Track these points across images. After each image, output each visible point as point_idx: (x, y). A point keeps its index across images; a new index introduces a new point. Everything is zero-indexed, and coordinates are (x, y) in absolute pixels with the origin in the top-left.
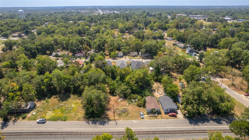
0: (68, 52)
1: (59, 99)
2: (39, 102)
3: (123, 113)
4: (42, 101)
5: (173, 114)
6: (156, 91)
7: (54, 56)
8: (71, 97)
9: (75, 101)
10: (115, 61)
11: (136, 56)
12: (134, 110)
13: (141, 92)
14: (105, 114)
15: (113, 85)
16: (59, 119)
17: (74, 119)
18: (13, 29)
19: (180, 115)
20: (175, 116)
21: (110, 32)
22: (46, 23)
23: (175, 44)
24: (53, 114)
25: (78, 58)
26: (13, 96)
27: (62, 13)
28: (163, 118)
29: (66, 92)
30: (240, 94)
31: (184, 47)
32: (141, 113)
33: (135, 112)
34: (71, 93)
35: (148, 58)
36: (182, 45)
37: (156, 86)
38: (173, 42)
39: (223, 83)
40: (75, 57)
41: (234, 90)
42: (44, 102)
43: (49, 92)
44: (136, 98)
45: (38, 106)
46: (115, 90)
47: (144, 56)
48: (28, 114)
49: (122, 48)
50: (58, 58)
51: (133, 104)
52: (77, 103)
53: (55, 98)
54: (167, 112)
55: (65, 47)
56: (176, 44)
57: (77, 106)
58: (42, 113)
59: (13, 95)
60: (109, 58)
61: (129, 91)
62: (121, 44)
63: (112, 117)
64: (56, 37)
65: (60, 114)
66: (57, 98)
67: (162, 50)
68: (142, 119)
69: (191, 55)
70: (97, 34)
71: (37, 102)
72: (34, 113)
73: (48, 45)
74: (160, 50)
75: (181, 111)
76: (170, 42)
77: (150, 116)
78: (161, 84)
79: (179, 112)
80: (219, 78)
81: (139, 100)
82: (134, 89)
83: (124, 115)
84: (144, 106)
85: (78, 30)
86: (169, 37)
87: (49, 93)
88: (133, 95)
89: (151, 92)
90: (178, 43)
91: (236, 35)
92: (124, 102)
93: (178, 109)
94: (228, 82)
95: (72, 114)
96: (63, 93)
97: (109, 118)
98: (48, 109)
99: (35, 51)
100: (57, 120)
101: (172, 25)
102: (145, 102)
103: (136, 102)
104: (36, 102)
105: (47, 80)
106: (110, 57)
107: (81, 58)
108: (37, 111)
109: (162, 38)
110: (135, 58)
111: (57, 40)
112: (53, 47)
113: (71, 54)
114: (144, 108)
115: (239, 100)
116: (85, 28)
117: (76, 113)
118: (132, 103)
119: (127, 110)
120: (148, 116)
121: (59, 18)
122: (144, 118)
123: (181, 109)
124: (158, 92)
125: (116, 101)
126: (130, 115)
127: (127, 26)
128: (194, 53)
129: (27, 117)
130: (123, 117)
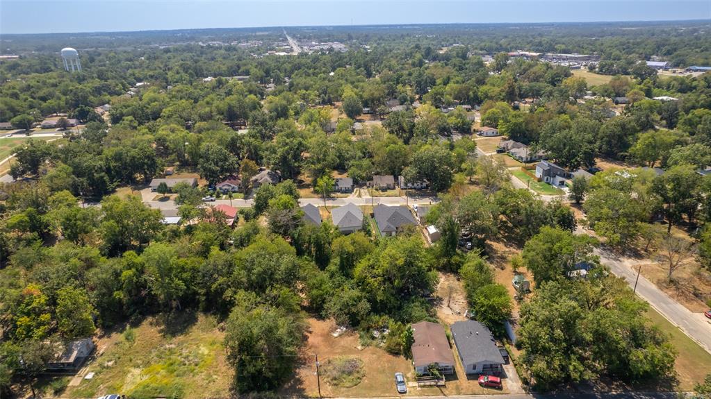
0: (196, 175)
1: (162, 327)
2: (105, 339)
3: (345, 376)
4: (114, 335)
5: (491, 378)
6: (445, 302)
7: (154, 190)
8: (199, 323)
9: (208, 336)
10: (329, 203)
11: (389, 189)
12: (379, 366)
13: (400, 308)
14: (294, 377)
15: (319, 287)
16: (160, 393)
17: (203, 393)
18: (44, 105)
19: (512, 383)
20: (496, 386)
21: (317, 116)
22: (138, 84)
23: (504, 148)
24: (146, 379)
25: (224, 196)
26: (30, 326)
27: (184, 50)
28: (463, 391)
29: (186, 307)
30: (691, 313)
31: (531, 158)
32: (398, 377)
33: (380, 373)
34: (200, 310)
35: (424, 195)
36: (524, 152)
37: (446, 287)
38: (497, 142)
39: (643, 275)
40: (214, 193)
41: (673, 298)
42: (120, 337)
43: (135, 307)
44: (384, 327)
45: (101, 352)
46: (323, 301)
47: (415, 188)
48: (72, 379)
49: (350, 164)
50: (166, 195)
51: (377, 346)
52: (213, 343)
53: (151, 324)
54: (475, 371)
55: (188, 160)
56: (508, 150)
57: (215, 350)
58: (111, 374)
59: (29, 322)
60: (313, 195)
61: (365, 305)
62: (347, 151)
63: (313, 387)
64: (164, 132)
65: (165, 377)
66: (158, 324)
67: (466, 169)
68: (400, 395)
69: (549, 184)
70: (281, 121)
71: (100, 337)
72: (88, 373)
73: (140, 159)
74: (461, 170)
75: (515, 370)
76: (491, 142)
77: (424, 386)
78: (458, 280)
79: (508, 371)
80: (630, 257)
81: (392, 334)
82: (379, 299)
83: (347, 381)
84: (408, 353)
85: (226, 107)
86: (486, 125)
87: (134, 311)
88: (375, 318)
89: (428, 305)
90: (513, 147)
91: (682, 121)
92: (351, 338)
93: (507, 362)
94: (658, 271)
95: (199, 379)
96: (177, 308)
97: (304, 389)
98: (131, 360)
99: (102, 177)
100: (153, 397)
101: (497, 90)
102: (410, 340)
103: (383, 337)
104: (98, 340)
105: (130, 272)
106: (316, 192)
107: (234, 195)
108: (99, 368)
109: (465, 129)
110: (386, 193)
111: (165, 140)
112: (155, 163)
113: (203, 183)
114: (407, 359)
115: (690, 331)
116: (247, 101)
117: (210, 375)
118: (375, 342)
119: (356, 367)
120: (417, 385)
121: (174, 70)
122: (405, 392)
123: (515, 362)
124: (449, 306)
125: (327, 336)
126: (365, 381)
127: (366, 95)
128: (559, 179)
129: (68, 389)
130: (345, 389)
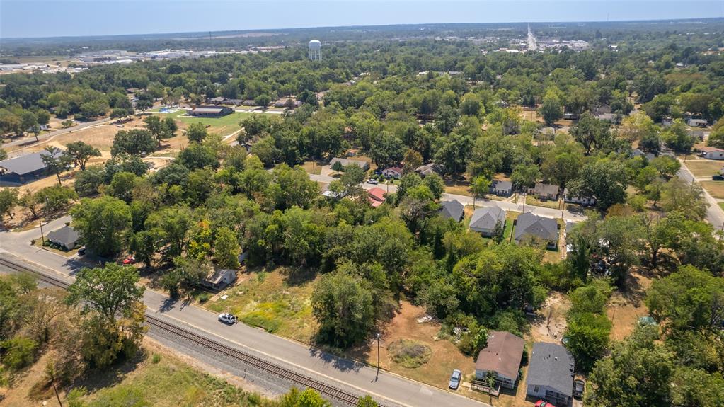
0: (370, 159)
4: (252, 273)
8: (315, 280)
14: (366, 344)
16: (262, 323)
22: (362, 74)
24: (257, 311)
25: (387, 181)
26: (196, 249)
32: (455, 373)
34: (320, 270)
42: (256, 276)
44: (466, 327)
45: (239, 283)
46: (419, 288)
48: (213, 296)
49: (516, 168)
50: (339, 172)
51: (452, 341)
53: (281, 272)
54: (535, 394)
58: (238, 300)
59: (197, 246)
60: (468, 193)
61: (453, 301)
64: (356, 118)
66: (285, 274)
68: (450, 390)
72: (224, 295)
73: (327, 138)
77: (477, 390)
82: (468, 298)
83: (408, 362)
85: (422, 101)
88: (461, 315)
89: (525, 320)
92: (433, 328)
95: (294, 323)
96: (304, 265)
97: (368, 357)
98: (254, 295)
100: (256, 326)
106: (471, 191)
107: (394, 181)
109: (682, 147)
110: (545, 203)
112: (339, 144)
113: (373, 167)
116: (444, 96)
117: (303, 322)
118: (452, 338)
120: (470, 387)
124: (548, 327)
125: (412, 321)
126: (425, 367)
127: (570, 100)
129: (209, 302)
130: (403, 368)
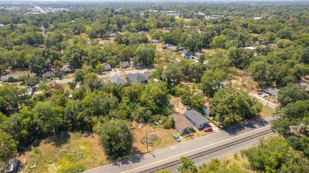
0: (29, 72)
2: (22, 156)
3: (154, 141)
4: (26, 153)
5: (208, 128)
6: (175, 106)
7: (5, 82)
9: (81, 141)
10: (104, 76)
17: (94, 165)
19: (215, 129)
20: (211, 131)
23: (165, 47)
24: (60, 167)
25: (48, 80)
30: (253, 94)
31: (177, 50)
32: (175, 136)
33: (166, 137)
36: (174, 48)
40: (42, 79)
44: (158, 120)
47: (138, 66)
49: (107, 58)
51: (159, 127)
52: (85, 143)
53: (45, 143)
54: (201, 127)
57: (88, 146)
61: (149, 112)
65: (70, 163)
67: (156, 56)
69: (188, 59)
76: (159, 45)
78: (176, 97)
79: (211, 125)
81: (164, 121)
82: (154, 108)
83: (156, 143)
84: (173, 126)
86: (154, 39)
87: (35, 138)
89: (171, 108)
90: (169, 46)
92: (147, 127)
95: (88, 160)
97: (140, 151)
102: (173, 122)
103: (160, 123)
104: (18, 157)
105: (28, 119)
107: (53, 78)
108: (29, 170)
114: (174, 129)
119: (156, 136)
120: (183, 137)
122: (180, 141)
123: (212, 121)
125: (136, 128)
126: (163, 141)
